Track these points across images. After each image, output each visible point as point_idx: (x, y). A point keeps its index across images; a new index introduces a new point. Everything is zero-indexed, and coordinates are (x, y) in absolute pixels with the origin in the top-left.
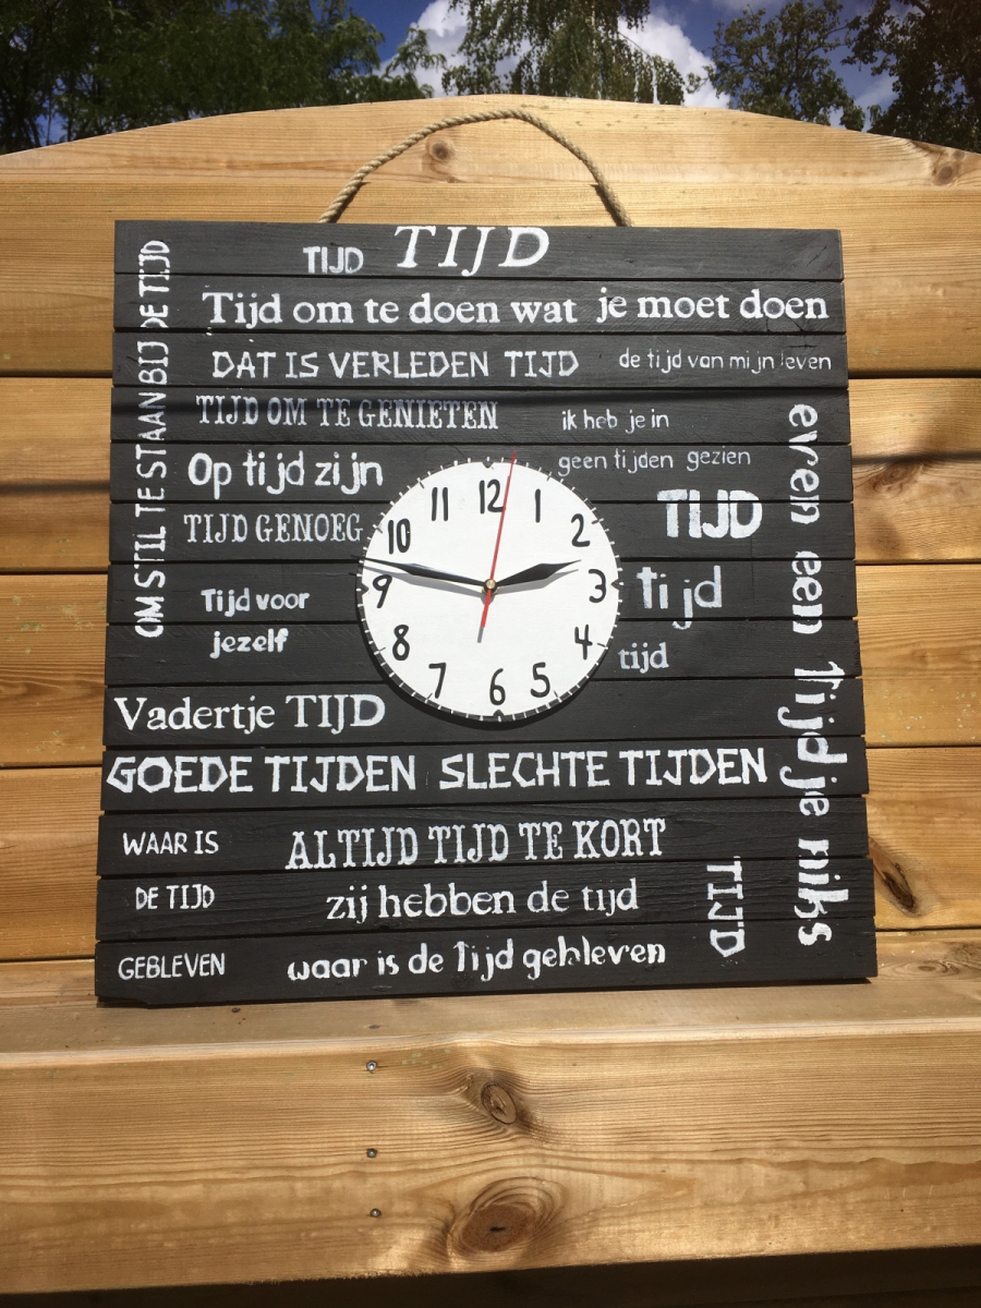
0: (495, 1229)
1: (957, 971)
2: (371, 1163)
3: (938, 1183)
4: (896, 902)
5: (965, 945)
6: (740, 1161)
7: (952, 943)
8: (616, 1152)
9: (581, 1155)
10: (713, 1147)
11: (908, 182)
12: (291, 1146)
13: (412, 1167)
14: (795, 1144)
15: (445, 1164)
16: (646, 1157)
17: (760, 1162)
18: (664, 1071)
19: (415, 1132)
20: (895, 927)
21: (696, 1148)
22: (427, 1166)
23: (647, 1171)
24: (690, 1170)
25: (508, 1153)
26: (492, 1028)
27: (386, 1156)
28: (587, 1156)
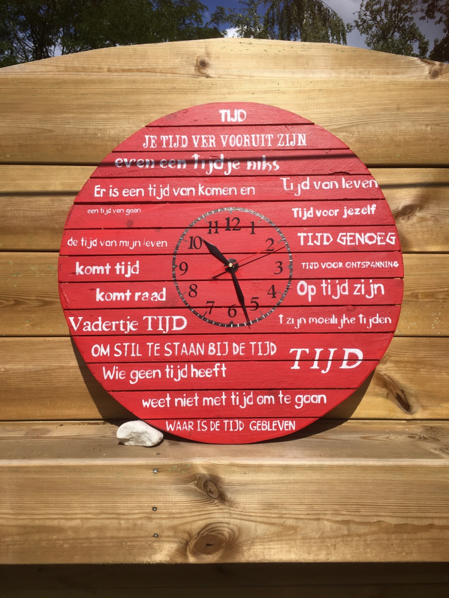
0: (208, 545)
1: (425, 439)
2: (155, 513)
3: (408, 533)
4: (401, 407)
5: (431, 428)
6: (318, 519)
7: (426, 426)
8: (263, 513)
9: (247, 514)
10: (306, 512)
11: (418, 78)
12: (119, 505)
13: (172, 516)
14: (344, 513)
15: (187, 515)
16: (276, 515)
17: (328, 520)
18: (285, 478)
19: (174, 500)
20: (401, 418)
21: (299, 512)
22: (179, 516)
23: (277, 522)
24: (296, 522)
25: (215, 511)
26: (210, 456)
27: (162, 510)
28: (250, 514)
